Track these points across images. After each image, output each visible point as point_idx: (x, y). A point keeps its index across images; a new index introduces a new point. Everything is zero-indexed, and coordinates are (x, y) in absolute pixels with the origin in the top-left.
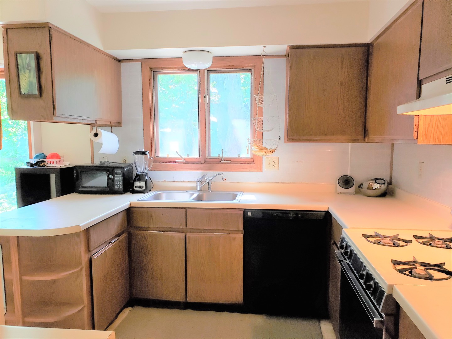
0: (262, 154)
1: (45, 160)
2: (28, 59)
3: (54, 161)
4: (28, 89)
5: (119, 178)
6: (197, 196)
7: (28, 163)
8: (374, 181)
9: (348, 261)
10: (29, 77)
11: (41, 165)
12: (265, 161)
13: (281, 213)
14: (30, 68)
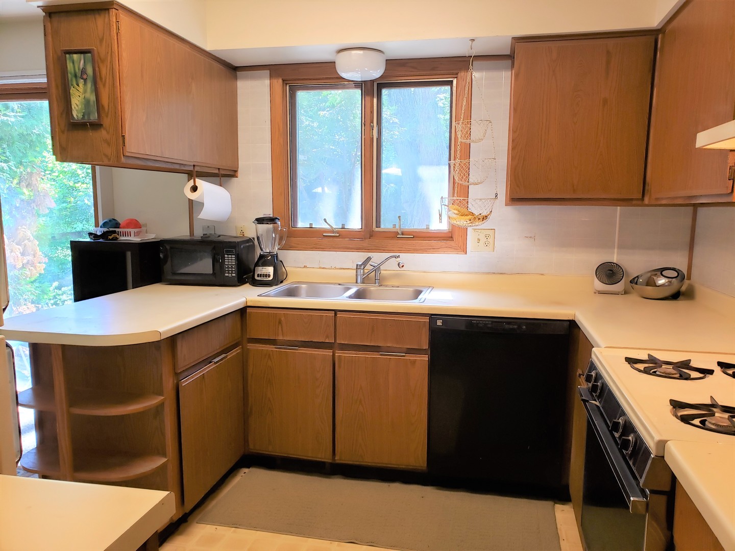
0: (465, 223)
1: (117, 230)
2: (82, 62)
3: (130, 232)
4: (84, 111)
5: (230, 261)
6: (356, 292)
7: (90, 234)
8: (659, 273)
9: (597, 403)
10: (85, 91)
11: (110, 237)
12: (471, 237)
13: (492, 322)
14: (85, 77)
